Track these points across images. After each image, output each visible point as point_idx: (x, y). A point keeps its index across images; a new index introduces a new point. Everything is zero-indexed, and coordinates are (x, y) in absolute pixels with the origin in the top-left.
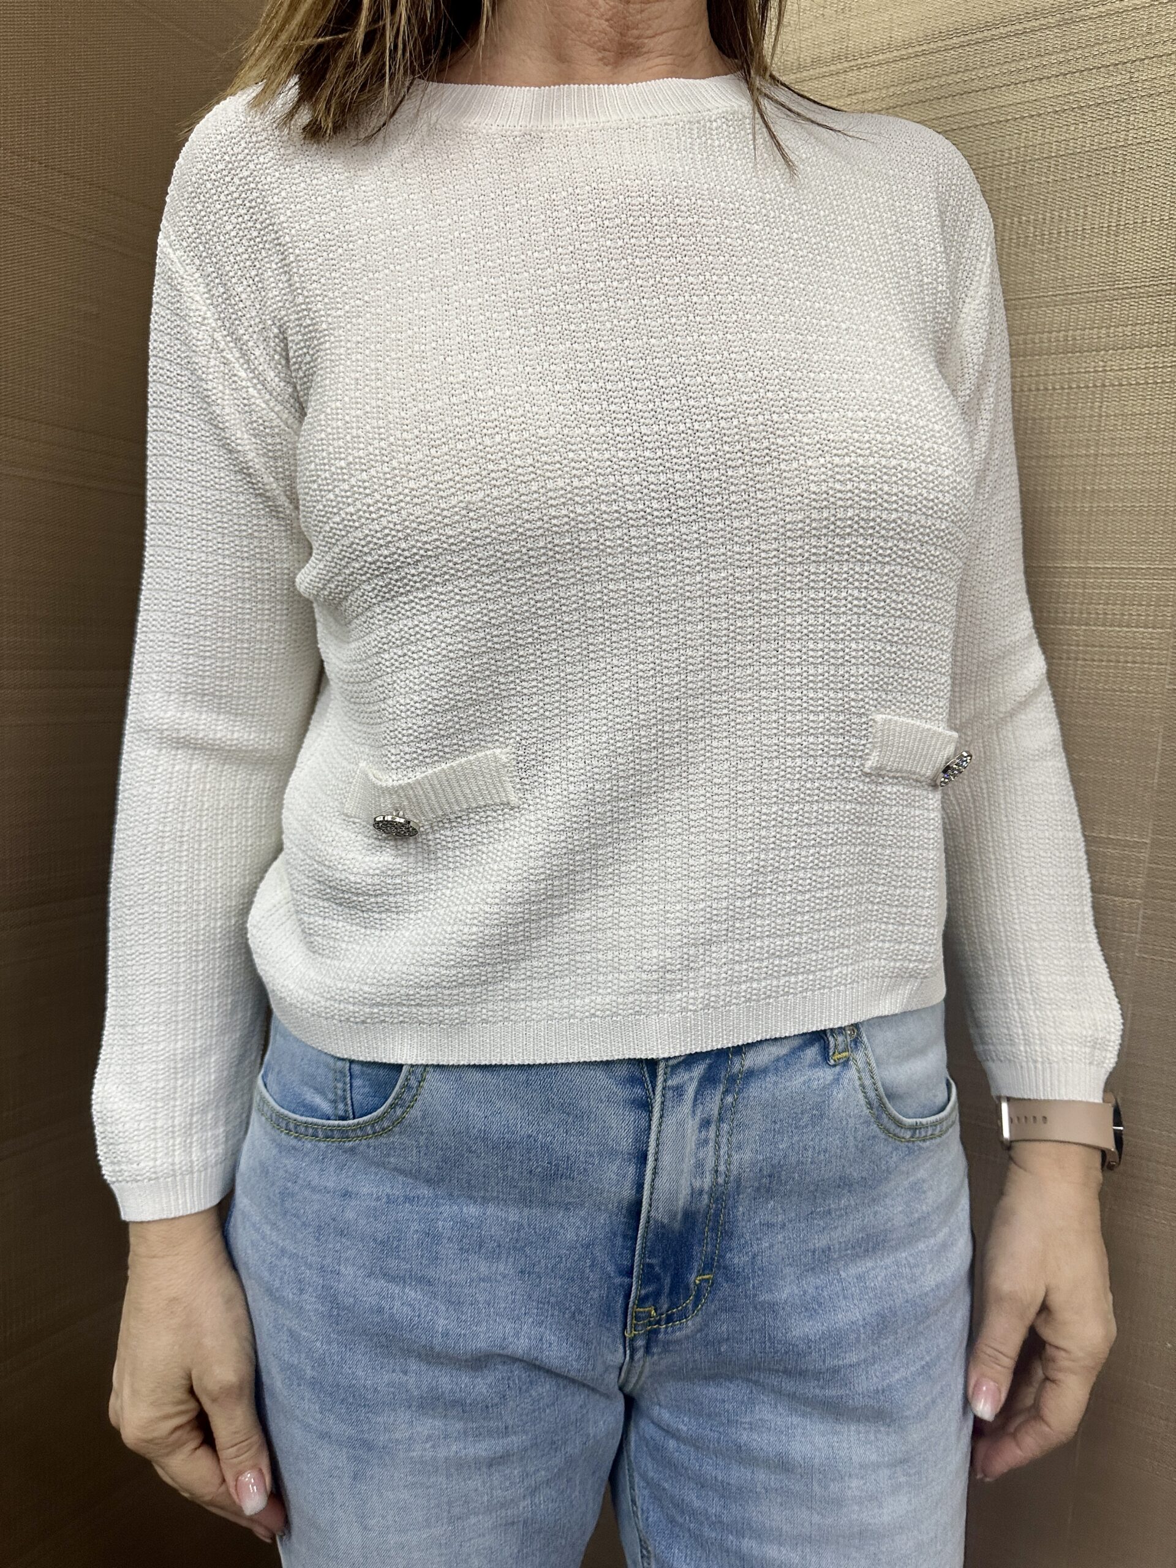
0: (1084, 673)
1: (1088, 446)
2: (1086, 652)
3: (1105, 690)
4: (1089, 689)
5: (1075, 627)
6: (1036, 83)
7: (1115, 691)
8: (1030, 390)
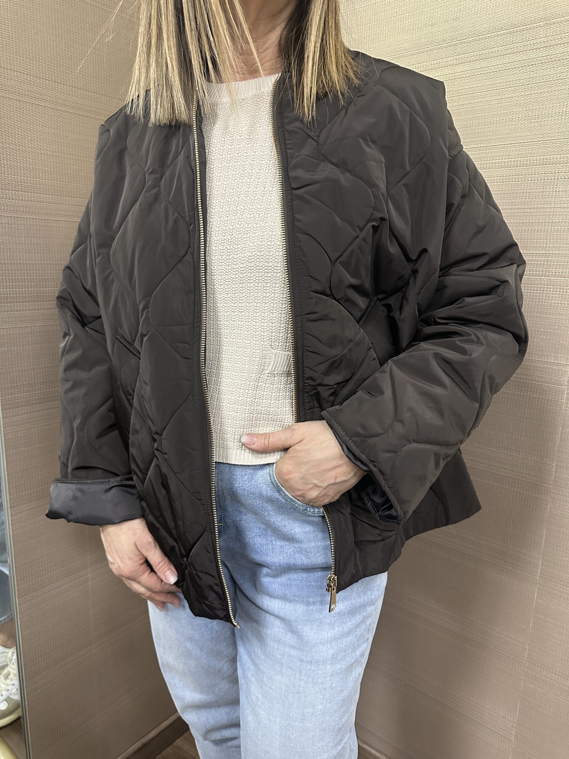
0: (546, 296)
1: (551, 204)
2: (547, 288)
3: (554, 303)
4: (548, 303)
5: (544, 278)
7: (558, 303)
8: (528, 180)
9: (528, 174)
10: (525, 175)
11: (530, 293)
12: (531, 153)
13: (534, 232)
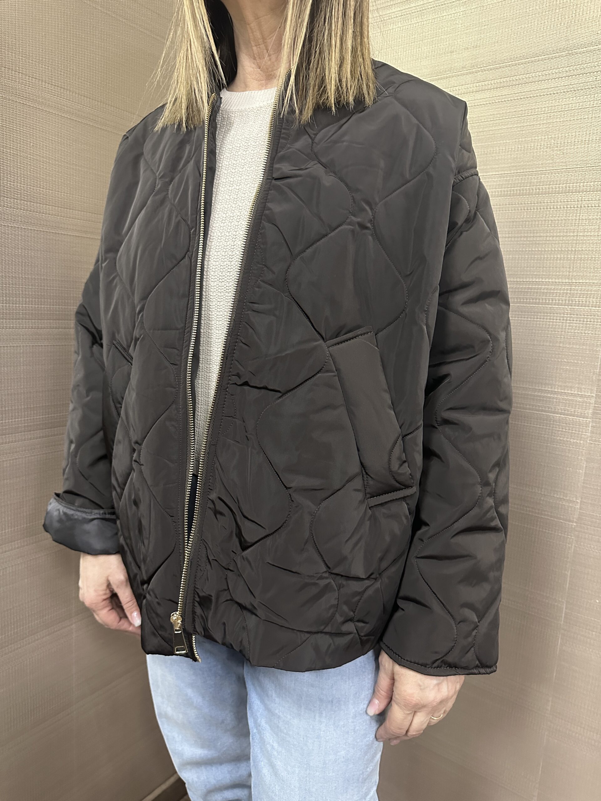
0: (569, 326)
1: (574, 232)
2: (571, 317)
3: (578, 333)
4: (572, 332)
5: (566, 307)
6: (556, 79)
7: (582, 333)
8: (550, 208)
9: (551, 202)
10: (547, 202)
11: (553, 322)
12: (554, 181)
13: (557, 260)
